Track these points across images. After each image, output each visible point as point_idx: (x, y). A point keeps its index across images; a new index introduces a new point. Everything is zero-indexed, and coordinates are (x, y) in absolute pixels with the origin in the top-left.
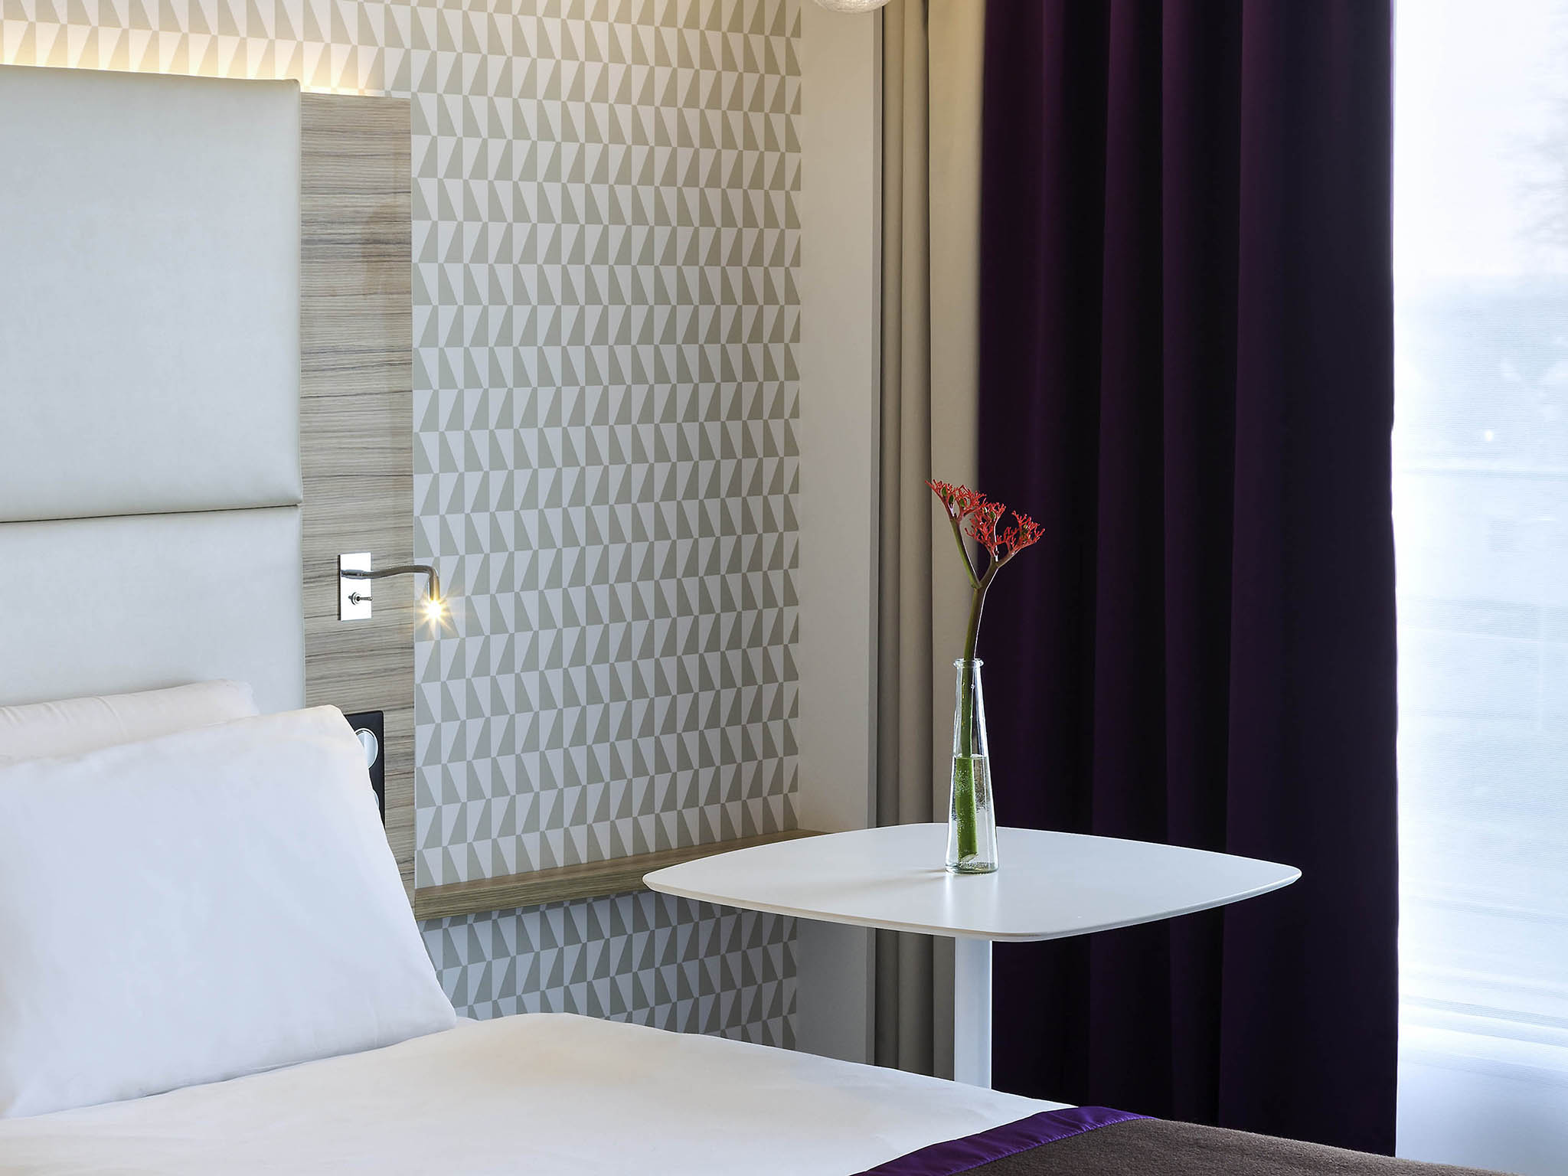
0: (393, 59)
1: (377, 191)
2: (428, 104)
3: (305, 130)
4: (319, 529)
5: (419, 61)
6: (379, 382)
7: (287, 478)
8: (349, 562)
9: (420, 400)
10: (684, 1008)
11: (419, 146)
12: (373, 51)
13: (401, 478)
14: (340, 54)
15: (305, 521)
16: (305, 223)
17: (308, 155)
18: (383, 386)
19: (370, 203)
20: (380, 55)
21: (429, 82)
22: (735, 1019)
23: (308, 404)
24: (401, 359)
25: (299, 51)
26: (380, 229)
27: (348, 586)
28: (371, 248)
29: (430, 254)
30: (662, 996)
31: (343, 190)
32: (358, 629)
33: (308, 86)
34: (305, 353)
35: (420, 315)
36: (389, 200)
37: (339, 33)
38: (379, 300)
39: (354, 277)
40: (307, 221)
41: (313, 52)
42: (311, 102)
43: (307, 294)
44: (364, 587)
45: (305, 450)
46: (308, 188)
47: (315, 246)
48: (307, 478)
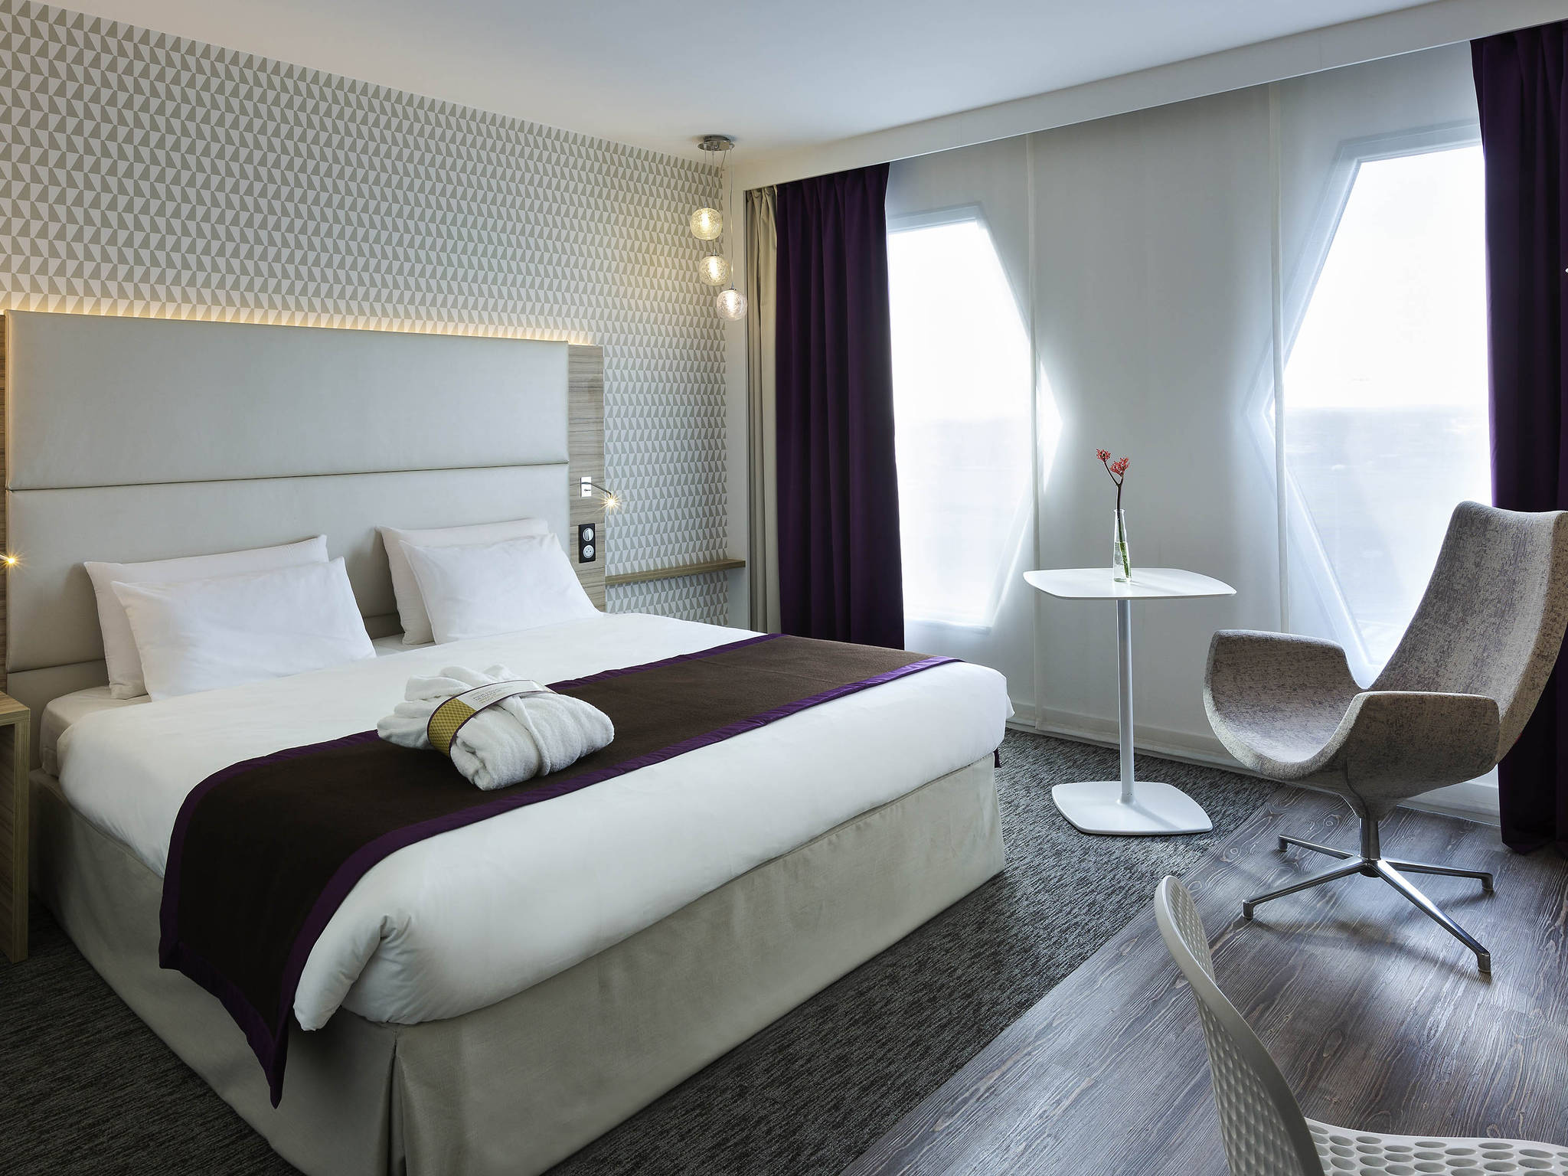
0: (599, 335)
1: (593, 373)
2: (610, 348)
3: (570, 355)
4: (575, 470)
5: (607, 336)
6: (593, 427)
7: (566, 458)
8: (584, 480)
9: (607, 433)
10: (685, 614)
11: (607, 361)
12: (592, 333)
13: (601, 455)
14: (582, 334)
15: (570, 468)
16: (570, 382)
17: (571, 363)
18: (595, 429)
19: (591, 376)
20: (594, 335)
21: (610, 342)
22: (701, 617)
23: (571, 434)
24: (600, 421)
25: (569, 334)
26: (594, 384)
27: (584, 487)
28: (591, 389)
29: (610, 391)
30: (678, 609)
31: (583, 372)
32: (587, 499)
33: (572, 342)
34: (570, 419)
35: (607, 409)
36: (596, 375)
37: (582, 328)
38: (593, 404)
39: (586, 397)
40: (570, 381)
41: (574, 333)
42: (571, 347)
43: (570, 402)
44: (589, 487)
45: (570, 447)
46: (571, 372)
47: (573, 388)
48: (571, 455)
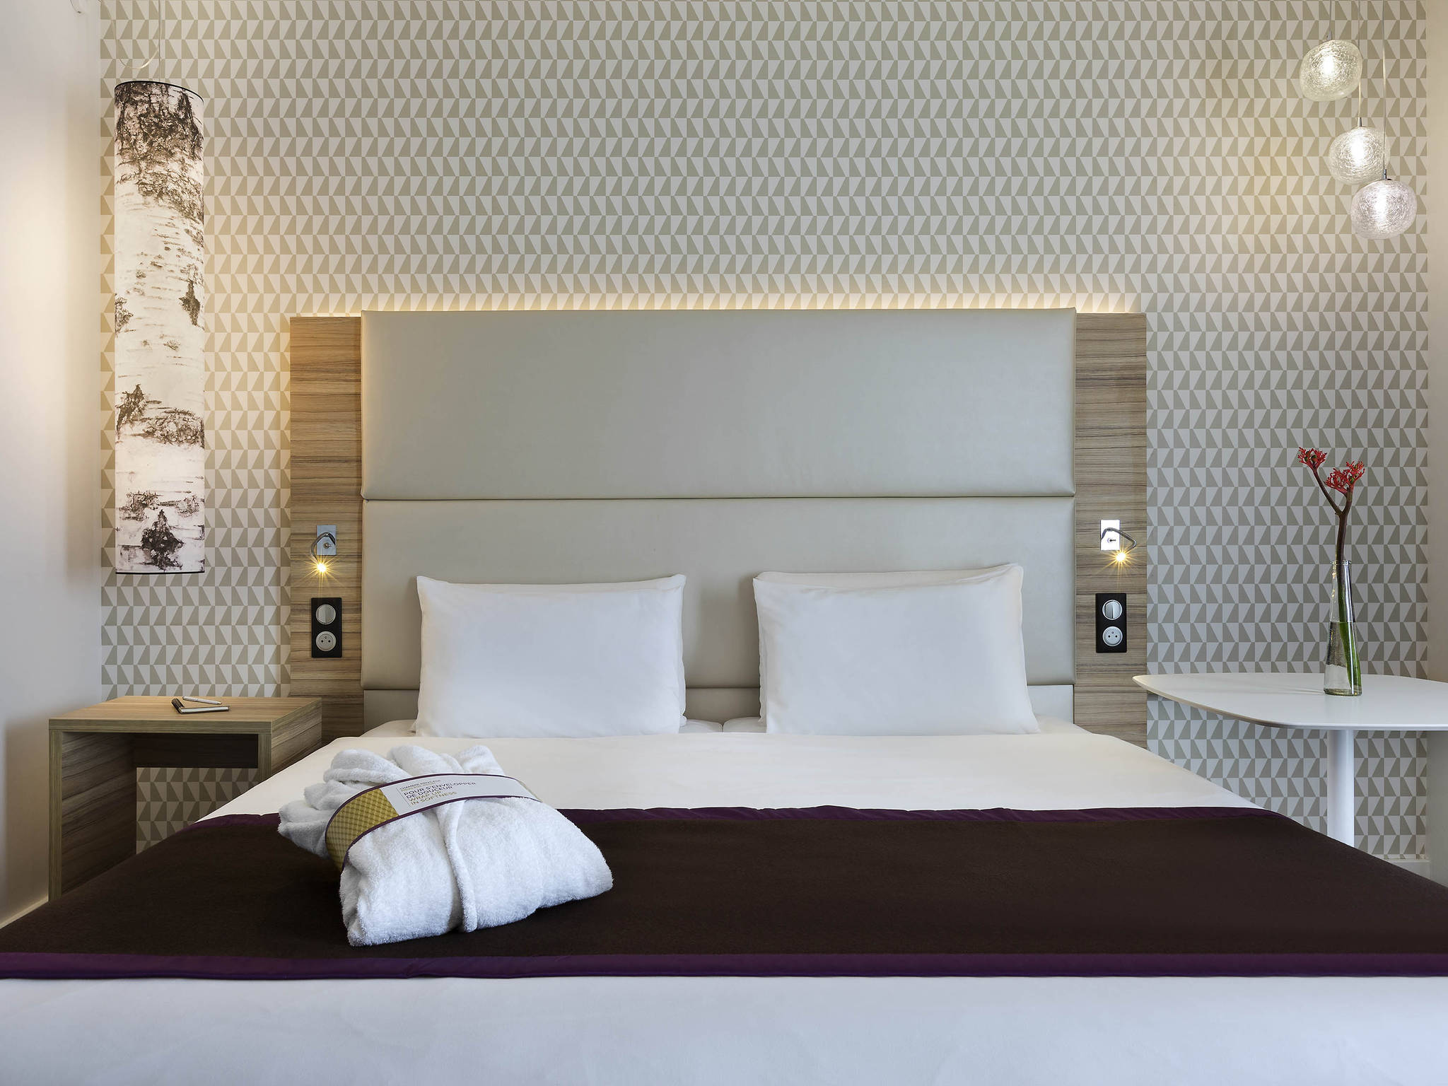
1: (1127, 356)
3: (1078, 330)
4: (1087, 508)
6: (1126, 443)
7: (1063, 481)
8: (1105, 524)
11: (1158, 336)
13: (1141, 486)
14: (1107, 297)
15: (1077, 504)
17: (1079, 341)
18: (1129, 444)
19: (1121, 361)
20: (1138, 298)
24: (1138, 432)
25: (1080, 297)
26: (1129, 373)
27: (1104, 535)
28: (1122, 382)
31: (1104, 356)
33: (1086, 310)
36: (1134, 360)
38: (1127, 405)
39: (1110, 395)
40: (1078, 370)
41: (1090, 296)
42: (1081, 317)
44: (1115, 535)
45: (1075, 472)
46: (1079, 355)
47: (1084, 380)
48: (1078, 484)
